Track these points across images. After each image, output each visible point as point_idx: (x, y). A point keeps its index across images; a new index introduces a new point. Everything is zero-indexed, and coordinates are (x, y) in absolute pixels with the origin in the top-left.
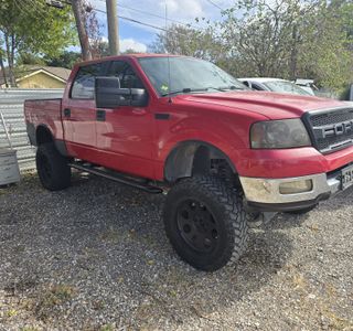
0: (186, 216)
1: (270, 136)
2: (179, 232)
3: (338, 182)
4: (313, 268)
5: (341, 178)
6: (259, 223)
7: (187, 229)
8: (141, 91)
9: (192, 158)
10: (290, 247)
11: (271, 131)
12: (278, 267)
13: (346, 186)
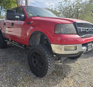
0: (35, 58)
1: (62, 29)
2: (32, 63)
3: (86, 48)
4: (76, 78)
5: (87, 47)
6: (59, 61)
7: (35, 62)
8: (23, 15)
9: (39, 39)
10: (70, 70)
11: (62, 28)
12: (65, 77)
13: (89, 50)
